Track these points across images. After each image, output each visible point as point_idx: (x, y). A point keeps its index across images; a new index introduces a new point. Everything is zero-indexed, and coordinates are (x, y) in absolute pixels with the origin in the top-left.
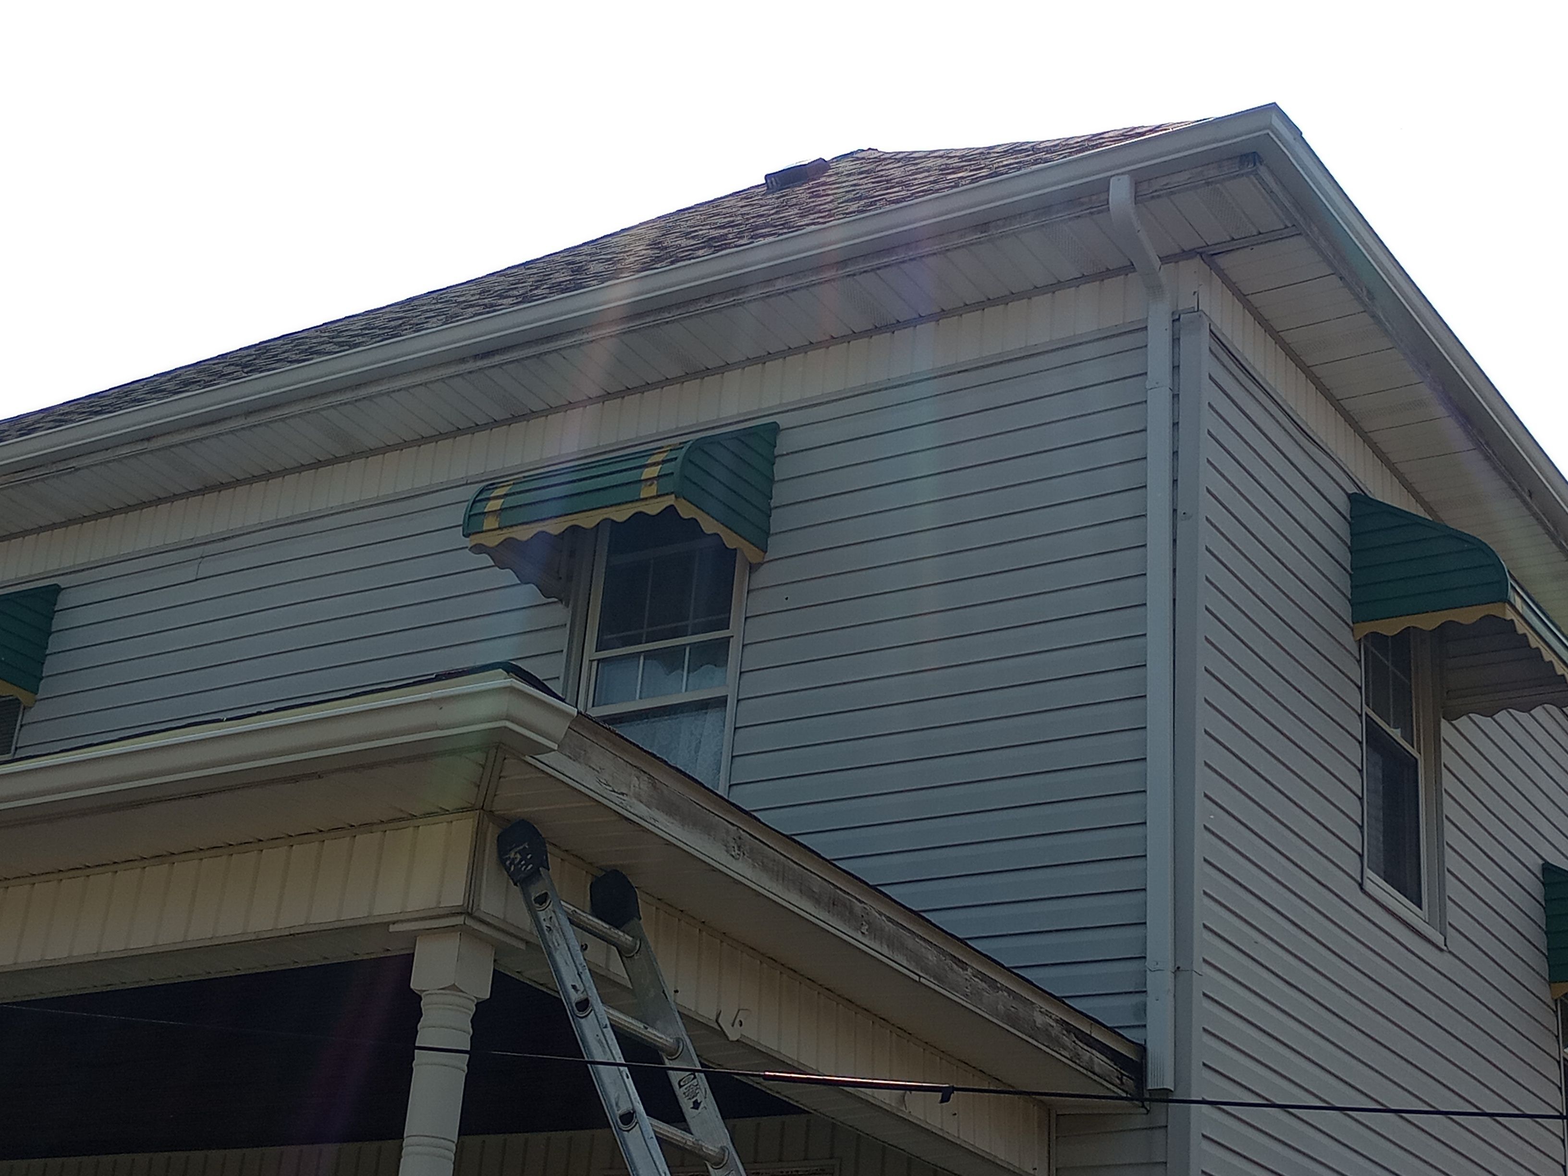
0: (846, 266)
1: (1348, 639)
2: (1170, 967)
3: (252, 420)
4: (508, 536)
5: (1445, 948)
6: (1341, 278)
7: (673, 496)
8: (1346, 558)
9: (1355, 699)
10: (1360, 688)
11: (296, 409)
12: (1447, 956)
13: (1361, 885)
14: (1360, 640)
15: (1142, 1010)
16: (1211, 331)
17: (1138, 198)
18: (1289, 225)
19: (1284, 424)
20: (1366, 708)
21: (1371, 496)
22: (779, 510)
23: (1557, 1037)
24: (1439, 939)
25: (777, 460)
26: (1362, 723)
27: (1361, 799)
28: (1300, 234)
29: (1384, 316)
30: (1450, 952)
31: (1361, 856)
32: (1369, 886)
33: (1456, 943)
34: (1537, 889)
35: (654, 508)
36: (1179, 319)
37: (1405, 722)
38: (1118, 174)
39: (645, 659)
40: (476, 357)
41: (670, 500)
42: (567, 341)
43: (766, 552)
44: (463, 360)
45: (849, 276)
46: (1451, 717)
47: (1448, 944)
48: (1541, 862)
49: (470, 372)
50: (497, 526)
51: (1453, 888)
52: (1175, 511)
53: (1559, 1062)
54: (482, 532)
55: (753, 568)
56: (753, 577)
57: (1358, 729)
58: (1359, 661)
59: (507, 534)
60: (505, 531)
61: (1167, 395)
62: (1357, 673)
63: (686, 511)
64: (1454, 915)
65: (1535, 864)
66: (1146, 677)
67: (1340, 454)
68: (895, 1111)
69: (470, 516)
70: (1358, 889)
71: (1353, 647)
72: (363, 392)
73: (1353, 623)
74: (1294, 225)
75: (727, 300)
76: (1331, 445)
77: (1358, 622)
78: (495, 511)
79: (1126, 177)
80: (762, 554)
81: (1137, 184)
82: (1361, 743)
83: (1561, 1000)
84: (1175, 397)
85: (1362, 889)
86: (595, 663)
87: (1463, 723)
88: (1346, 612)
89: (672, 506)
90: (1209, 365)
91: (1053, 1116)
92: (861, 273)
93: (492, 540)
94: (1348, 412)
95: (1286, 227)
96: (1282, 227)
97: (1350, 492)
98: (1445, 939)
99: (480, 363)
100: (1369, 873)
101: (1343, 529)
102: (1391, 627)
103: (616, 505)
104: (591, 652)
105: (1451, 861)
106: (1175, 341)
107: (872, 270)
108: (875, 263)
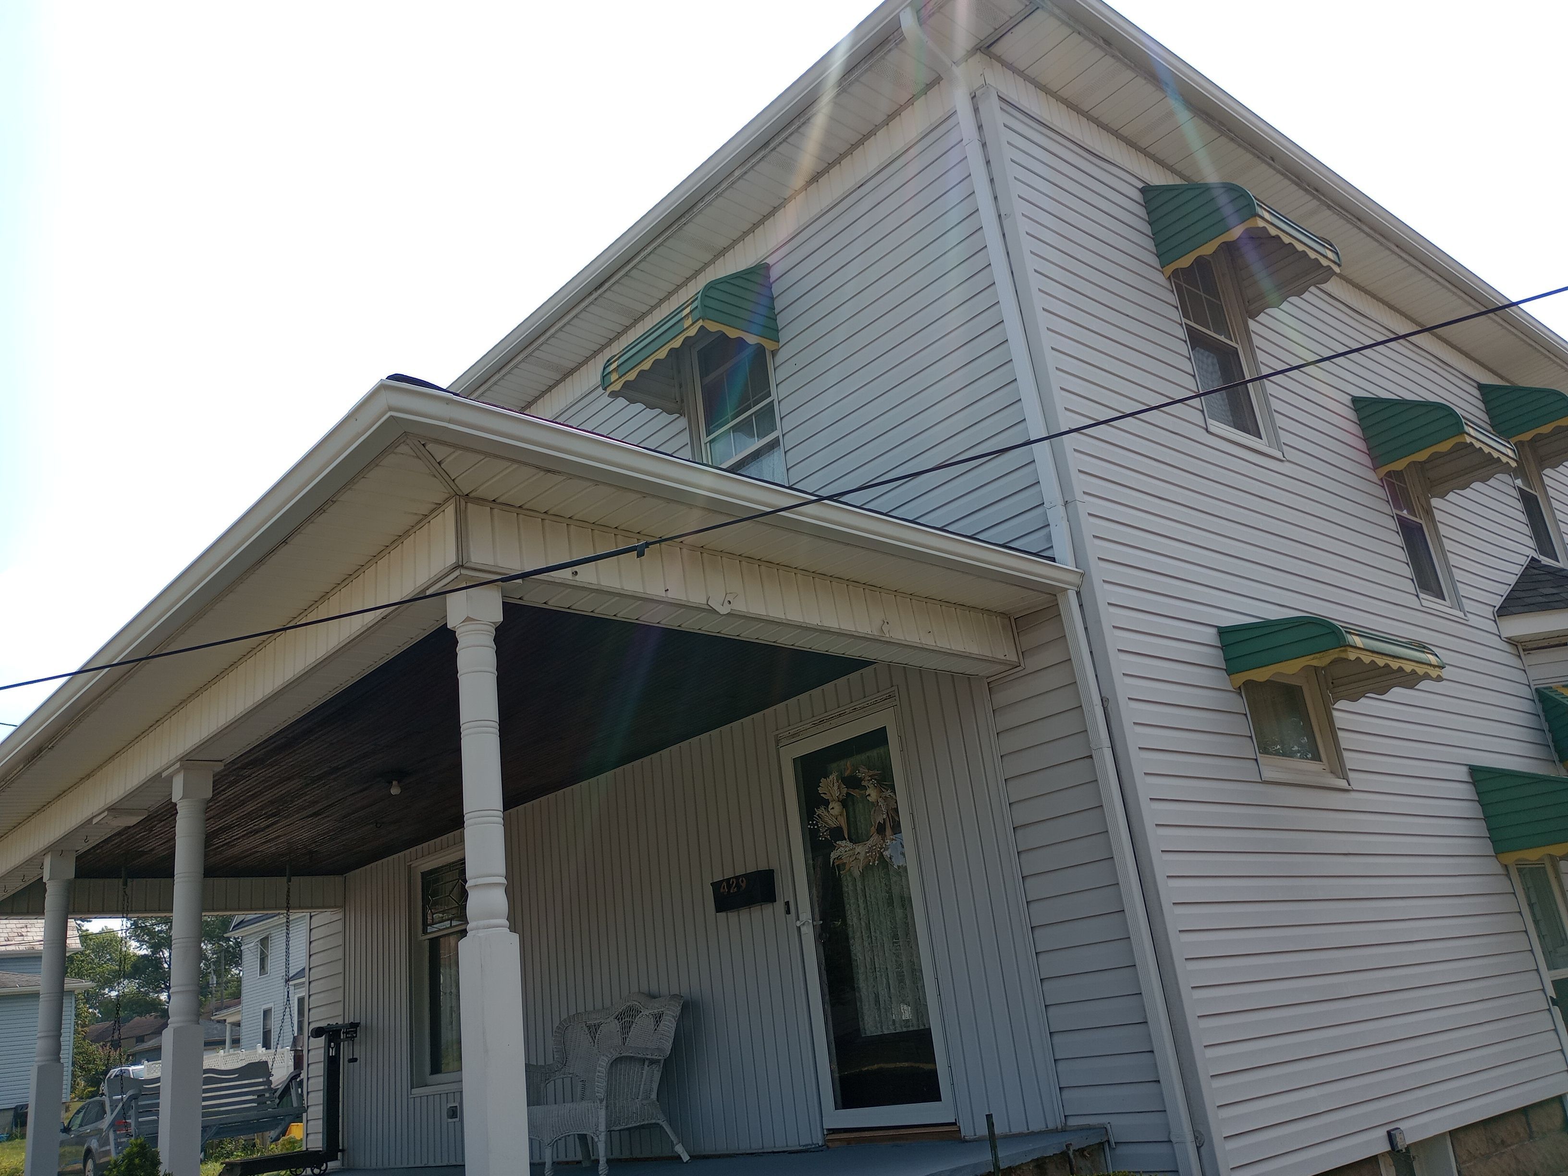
0: (769, 145)
1: (1161, 279)
2: (1061, 502)
3: (503, 372)
4: (625, 380)
5: (1284, 459)
6: (1079, 33)
7: (701, 320)
8: (1147, 229)
9: (1176, 315)
10: (1177, 308)
11: (520, 358)
12: (1287, 464)
13: (1207, 430)
14: (1170, 276)
15: (1049, 537)
16: (998, 95)
17: (921, 21)
18: (1028, 4)
19: (1076, 151)
20: (1184, 320)
21: (1152, 185)
22: (780, 314)
23: (1388, 502)
24: (1279, 455)
25: (773, 285)
26: (1183, 328)
27: (1194, 376)
28: (1038, 8)
29: (1122, 55)
30: (1288, 461)
31: (1202, 411)
32: (1212, 429)
33: (1290, 454)
34: (1351, 415)
35: (692, 332)
36: (975, 96)
37: (1221, 325)
38: (902, 9)
39: (733, 432)
40: (596, 289)
41: (700, 323)
42: (636, 260)
43: (779, 342)
44: (590, 294)
45: (772, 150)
46: (1253, 317)
47: (1286, 456)
48: (1350, 397)
49: (596, 299)
50: (618, 377)
51: (1280, 421)
52: (1000, 216)
53: (1393, 517)
54: (611, 384)
55: (774, 353)
56: (774, 358)
57: (1181, 333)
58: (1173, 291)
59: (623, 380)
60: (623, 378)
61: (977, 145)
62: (1173, 299)
63: (712, 327)
64: (1285, 437)
65: (1347, 400)
66: (1005, 329)
67: (1128, 166)
68: (878, 638)
69: (604, 377)
70: (1204, 431)
71: (1166, 283)
72: (548, 334)
73: (1162, 268)
74: (1030, 3)
75: (712, 196)
76: (1118, 160)
77: (1165, 266)
78: (615, 369)
79: (908, 8)
80: (776, 343)
81: (918, 12)
82: (1186, 342)
83: (1386, 480)
84: (984, 145)
85: (1207, 431)
86: (708, 444)
87: (1262, 317)
88: (1154, 261)
89: (702, 326)
90: (1001, 118)
91: (1013, 620)
92: (778, 145)
93: (617, 387)
94: (1126, 137)
95: (1026, 6)
96: (1023, 7)
97: (1140, 188)
98: (1283, 454)
99: (599, 292)
100: (1209, 421)
101: (1142, 212)
102: (1186, 262)
103: (672, 339)
104: (705, 439)
105: (1275, 404)
106: (976, 110)
107: (784, 140)
108: (784, 135)
